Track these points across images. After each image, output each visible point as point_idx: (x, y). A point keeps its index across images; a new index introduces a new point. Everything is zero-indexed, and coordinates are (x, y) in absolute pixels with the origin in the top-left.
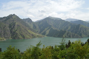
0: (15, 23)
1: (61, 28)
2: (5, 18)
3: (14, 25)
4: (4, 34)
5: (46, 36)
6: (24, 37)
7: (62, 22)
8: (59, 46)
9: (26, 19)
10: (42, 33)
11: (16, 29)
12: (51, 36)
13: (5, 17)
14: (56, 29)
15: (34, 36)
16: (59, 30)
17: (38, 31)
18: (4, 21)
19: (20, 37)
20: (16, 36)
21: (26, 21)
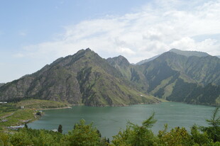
0: (91, 68)
1: (209, 79)
2: (71, 59)
3: (89, 74)
4: (68, 94)
5: (164, 101)
6: (110, 102)
7: (209, 63)
8: (205, 130)
9: (115, 58)
10: (153, 92)
11: (92, 83)
12: (180, 100)
13: (70, 56)
14: (194, 82)
15: (133, 101)
16: (203, 85)
17: (143, 88)
18: (68, 65)
19: (102, 101)
20: (92, 99)
21: (114, 63)
